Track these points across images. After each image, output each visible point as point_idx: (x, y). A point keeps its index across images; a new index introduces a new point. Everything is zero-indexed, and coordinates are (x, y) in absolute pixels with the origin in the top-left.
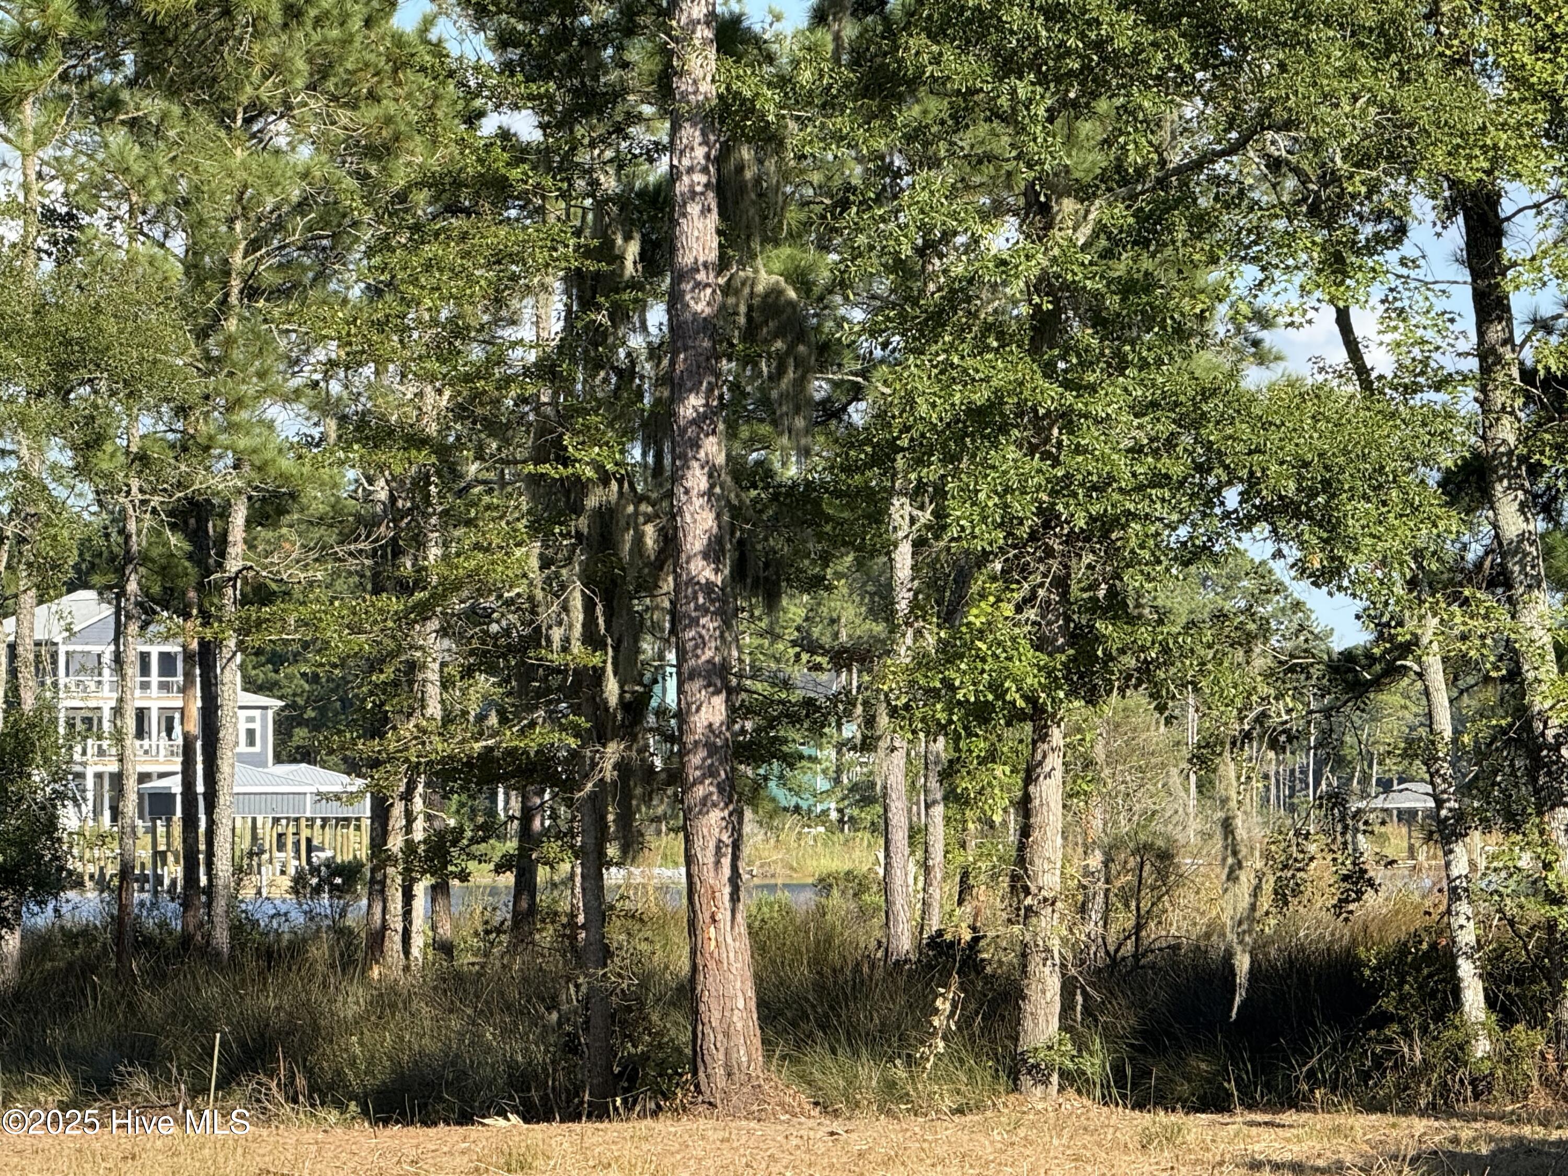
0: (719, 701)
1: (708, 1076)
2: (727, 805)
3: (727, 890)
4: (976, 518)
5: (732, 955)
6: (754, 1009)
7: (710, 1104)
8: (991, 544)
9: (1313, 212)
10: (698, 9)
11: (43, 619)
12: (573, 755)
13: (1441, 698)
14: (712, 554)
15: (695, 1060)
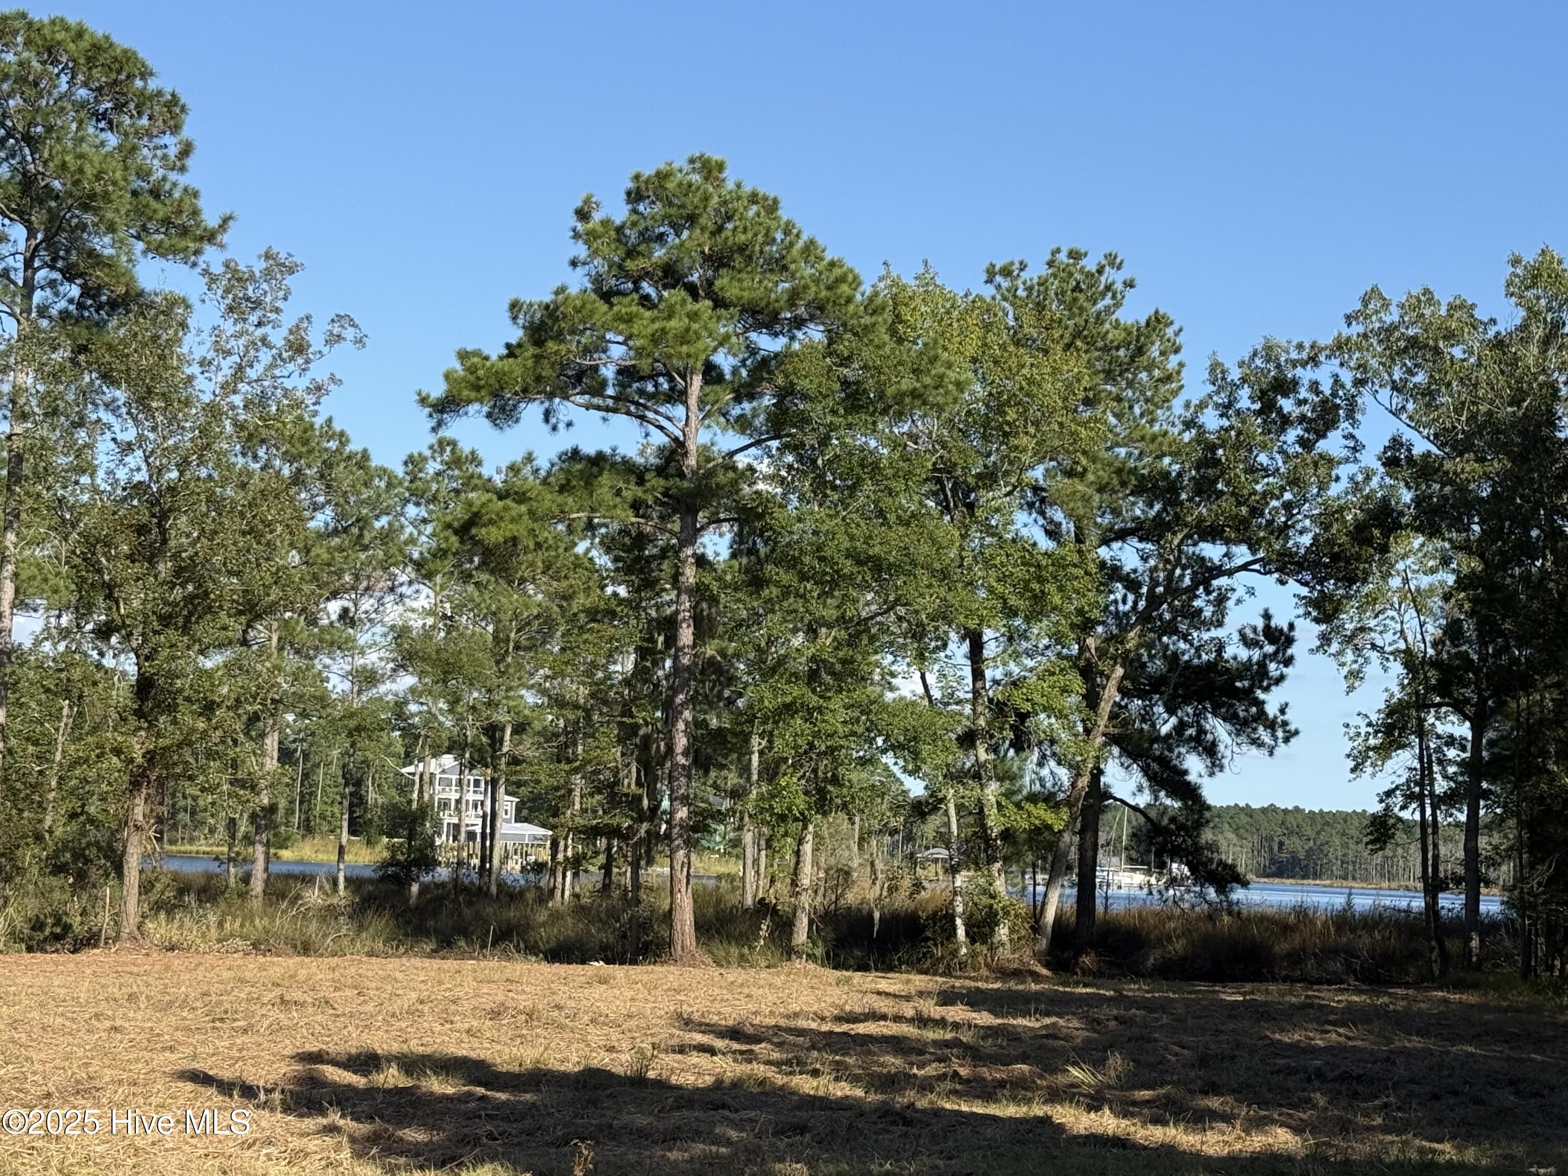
0: (685, 809)
1: (675, 950)
2: (686, 848)
3: (685, 879)
5: (685, 904)
7: (676, 960)
9: (913, 636)
10: (690, 552)
11: (433, 766)
12: (630, 827)
13: (954, 820)
14: (685, 754)
15: (670, 943)
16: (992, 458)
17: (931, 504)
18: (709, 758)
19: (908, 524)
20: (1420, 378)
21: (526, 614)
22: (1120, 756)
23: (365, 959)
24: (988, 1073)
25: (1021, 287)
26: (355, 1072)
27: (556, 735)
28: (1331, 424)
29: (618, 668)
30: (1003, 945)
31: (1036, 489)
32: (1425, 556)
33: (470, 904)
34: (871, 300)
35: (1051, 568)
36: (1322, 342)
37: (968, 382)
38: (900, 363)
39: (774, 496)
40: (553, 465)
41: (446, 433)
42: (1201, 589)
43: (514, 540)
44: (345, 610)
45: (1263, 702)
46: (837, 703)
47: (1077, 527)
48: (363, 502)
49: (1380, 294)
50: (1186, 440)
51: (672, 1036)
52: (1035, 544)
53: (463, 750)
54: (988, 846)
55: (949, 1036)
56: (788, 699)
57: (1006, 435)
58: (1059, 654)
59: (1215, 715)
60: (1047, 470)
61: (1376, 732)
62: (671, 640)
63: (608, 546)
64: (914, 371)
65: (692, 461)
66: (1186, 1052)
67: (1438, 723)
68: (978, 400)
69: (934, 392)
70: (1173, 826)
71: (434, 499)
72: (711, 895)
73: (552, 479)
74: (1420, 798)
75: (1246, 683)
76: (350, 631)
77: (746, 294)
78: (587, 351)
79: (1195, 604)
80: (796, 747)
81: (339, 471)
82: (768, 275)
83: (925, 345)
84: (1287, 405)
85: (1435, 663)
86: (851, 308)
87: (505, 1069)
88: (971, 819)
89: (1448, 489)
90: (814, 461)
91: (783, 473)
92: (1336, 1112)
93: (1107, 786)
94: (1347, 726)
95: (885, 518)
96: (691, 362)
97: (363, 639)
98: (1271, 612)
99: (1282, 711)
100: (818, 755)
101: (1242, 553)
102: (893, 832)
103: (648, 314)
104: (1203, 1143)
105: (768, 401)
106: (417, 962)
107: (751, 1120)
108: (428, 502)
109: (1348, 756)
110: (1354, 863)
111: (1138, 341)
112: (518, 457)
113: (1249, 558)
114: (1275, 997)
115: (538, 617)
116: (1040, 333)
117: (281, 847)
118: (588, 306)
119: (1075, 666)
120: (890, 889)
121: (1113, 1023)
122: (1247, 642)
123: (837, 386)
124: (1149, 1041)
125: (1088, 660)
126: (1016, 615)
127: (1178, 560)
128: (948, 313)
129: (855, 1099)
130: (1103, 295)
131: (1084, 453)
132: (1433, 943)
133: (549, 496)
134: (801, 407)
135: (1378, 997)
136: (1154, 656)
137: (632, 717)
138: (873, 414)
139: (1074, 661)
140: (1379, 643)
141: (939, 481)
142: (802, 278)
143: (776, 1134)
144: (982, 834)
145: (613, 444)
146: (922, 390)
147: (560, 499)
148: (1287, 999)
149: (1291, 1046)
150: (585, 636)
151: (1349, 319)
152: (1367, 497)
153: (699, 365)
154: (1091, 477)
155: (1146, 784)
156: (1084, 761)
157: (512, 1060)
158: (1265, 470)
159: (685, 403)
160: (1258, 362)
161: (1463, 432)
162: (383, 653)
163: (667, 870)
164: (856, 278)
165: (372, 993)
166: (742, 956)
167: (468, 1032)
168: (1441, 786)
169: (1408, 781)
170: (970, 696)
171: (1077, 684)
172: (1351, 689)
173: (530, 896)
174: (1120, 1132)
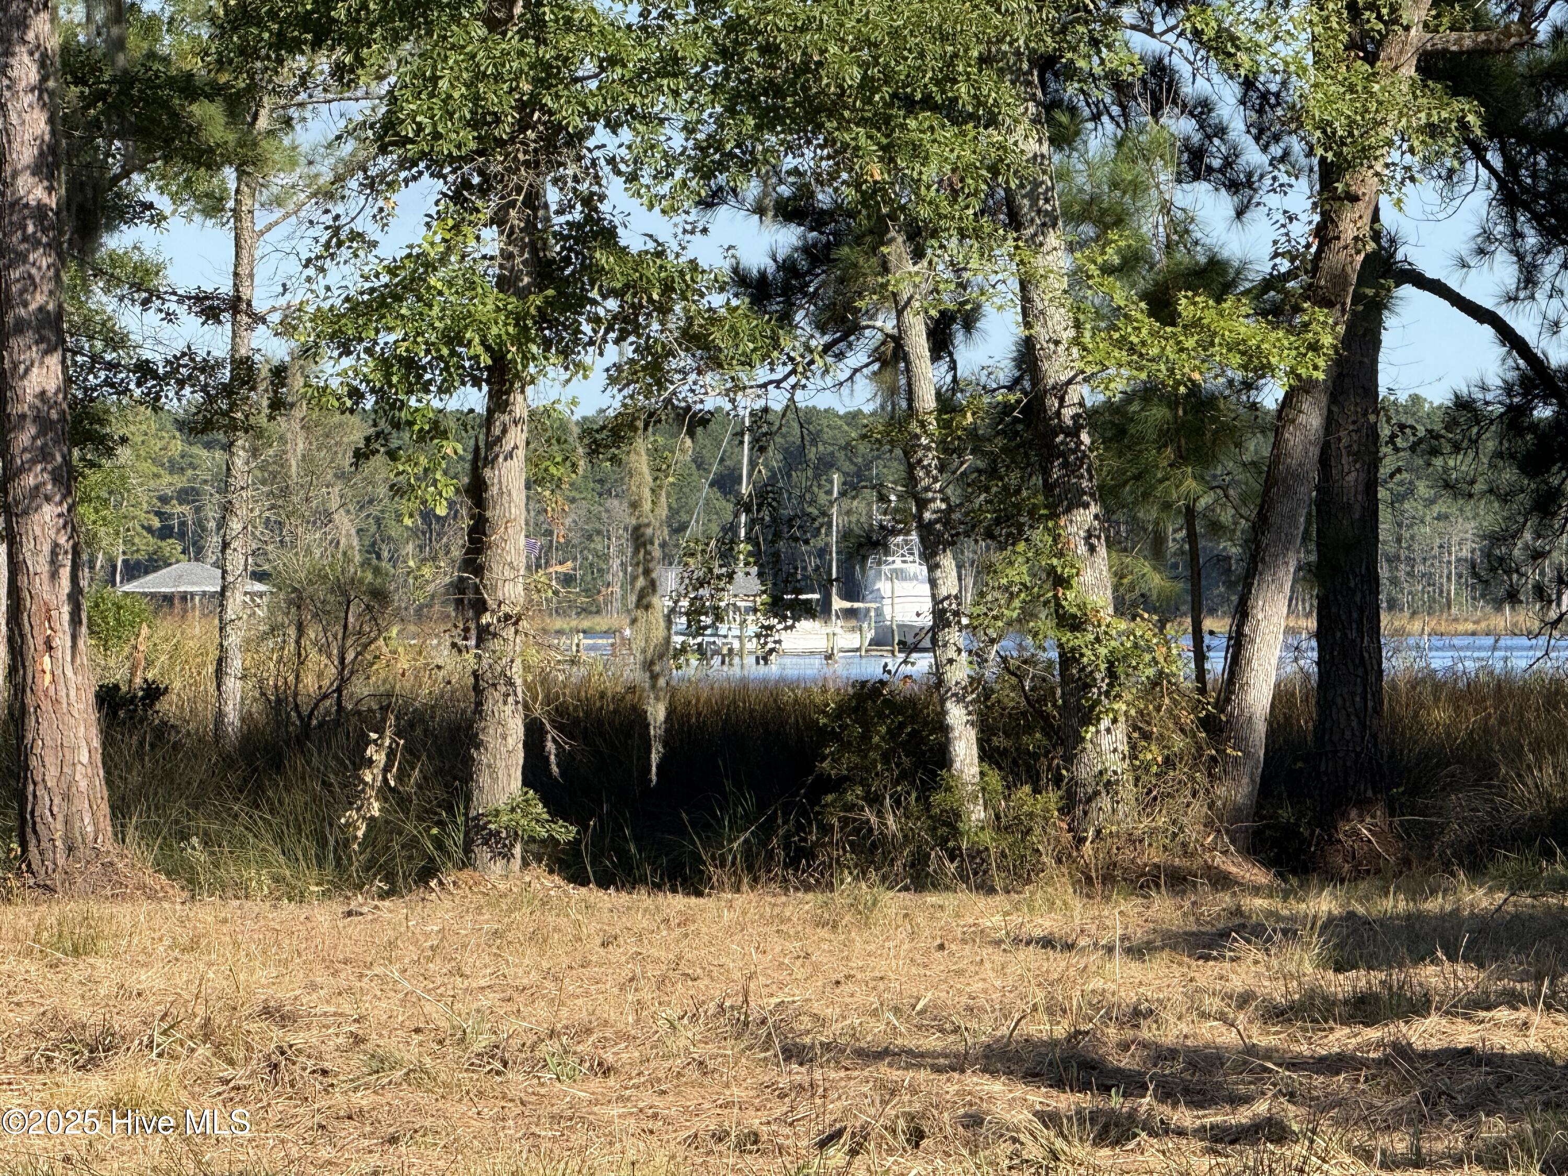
0: (53, 361)
1: (41, 853)
2: (64, 497)
3: (66, 609)
4: (438, 113)
5: (73, 693)
6: (100, 765)
7: (46, 887)
8: (459, 147)
14: (43, 166)
30: (1110, 787)
54: (1051, 452)
155: (1499, 228)
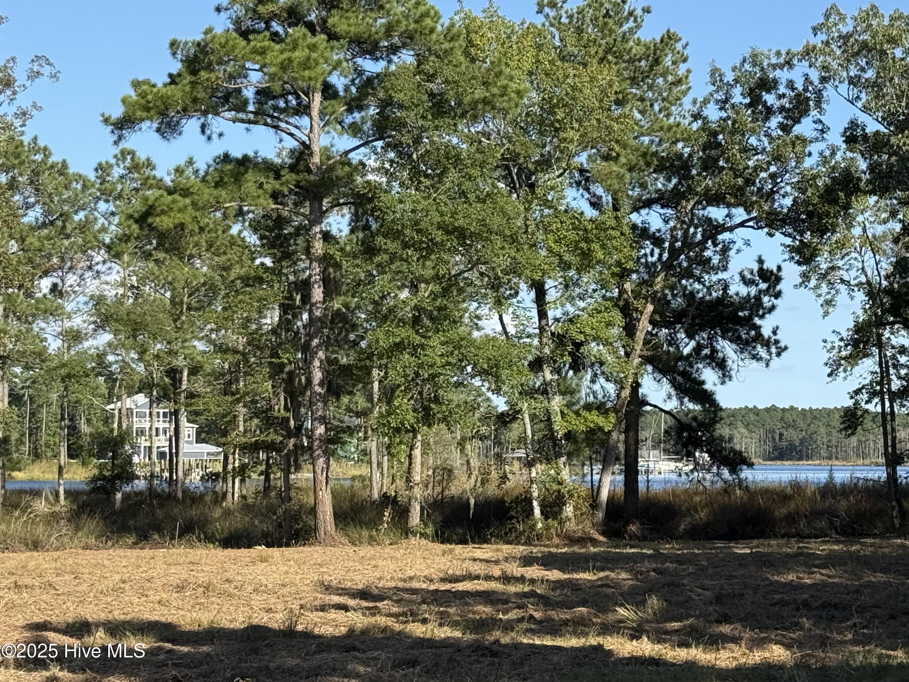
1: (319, 534)
2: (325, 456)
3: (325, 481)
4: (396, 374)
5: (326, 499)
6: (332, 515)
7: (320, 542)
8: (401, 382)
9: (492, 287)
10: (317, 229)
11: (129, 403)
12: (281, 442)
13: (528, 427)
14: (321, 384)
15: (316, 529)
16: (547, 149)
17: (501, 185)
18: (339, 387)
19: (484, 201)
20: (870, 74)
21: (195, 283)
22: (653, 372)
23: (80, 551)
24: (556, 615)
25: (564, 15)
26: (71, 636)
27: (224, 375)
28: (805, 112)
29: (268, 321)
30: (569, 520)
31: (582, 171)
32: (878, 210)
33: (161, 506)
34: (449, 29)
35: (594, 231)
36: (794, 50)
37: (526, 90)
38: (474, 78)
39: (380, 184)
40: (209, 166)
41: (125, 145)
42: (710, 242)
43: (182, 226)
44: (55, 286)
45: (760, 327)
46: (435, 341)
47: (614, 199)
48: (64, 201)
49: (838, 10)
50: (695, 129)
51: (316, 598)
52: (582, 213)
53: (151, 389)
54: (555, 445)
55: (526, 589)
56: (398, 340)
57: (557, 130)
58: (604, 297)
59: (724, 338)
60: (589, 156)
61: (846, 346)
62: (306, 298)
63: (255, 227)
64: (484, 84)
65: (316, 159)
66: (706, 592)
67: (892, 337)
68: (533, 105)
69: (501, 99)
70: (694, 424)
71: (120, 196)
72: (347, 492)
73: (209, 178)
74: (881, 394)
75: (747, 313)
76: (60, 301)
77: (352, 29)
78: (231, 77)
79: (705, 254)
80: (406, 376)
81: (45, 177)
82: (369, 13)
83: (492, 63)
84: (770, 99)
85: (889, 291)
86: (434, 36)
87: (188, 628)
88: (542, 425)
89: (894, 158)
90: (410, 156)
91: (387, 166)
92: (818, 632)
93: (644, 396)
94: (825, 341)
95: (466, 198)
96: (312, 83)
97: (69, 307)
98: (763, 258)
99: (775, 333)
100: (423, 381)
101: (740, 214)
102: (483, 438)
103: (278, 47)
104: (716, 659)
105: (373, 111)
106: (120, 552)
107: (375, 659)
108: (115, 199)
109: (826, 364)
110: (836, 447)
111: (655, 54)
112: (182, 162)
113: (746, 217)
114: (775, 549)
115: (204, 284)
116: (580, 50)
117: (13, 470)
118: (231, 43)
119: (616, 305)
120: (483, 483)
121: (652, 573)
122: (747, 282)
123: (425, 98)
124: (678, 586)
125: (626, 300)
126: (570, 268)
127: (692, 220)
128: (509, 37)
129: (454, 638)
130: (627, 19)
131: (617, 141)
132: (894, 503)
133: (207, 191)
134: (399, 114)
135: (852, 545)
136: (676, 295)
137: (279, 358)
138: (454, 118)
139: (615, 301)
140: (846, 278)
141: (507, 168)
142: (395, 14)
143: (393, 668)
144: (551, 436)
145: (255, 149)
146: (490, 98)
147: (215, 192)
148: (784, 550)
149: (786, 584)
150: (240, 297)
151: (815, 30)
152: (834, 168)
153: (319, 86)
154: (623, 160)
155: (673, 393)
156: (626, 377)
157: (193, 621)
158: (755, 149)
159: (309, 115)
160: (747, 67)
161: (904, 114)
162: (85, 317)
163: (311, 475)
164: (436, 13)
165: (85, 576)
166: (371, 537)
167: (159, 602)
168: (896, 384)
169: (871, 382)
170: (537, 331)
171: (617, 317)
172: (826, 314)
173: (208, 498)
174: (653, 654)
